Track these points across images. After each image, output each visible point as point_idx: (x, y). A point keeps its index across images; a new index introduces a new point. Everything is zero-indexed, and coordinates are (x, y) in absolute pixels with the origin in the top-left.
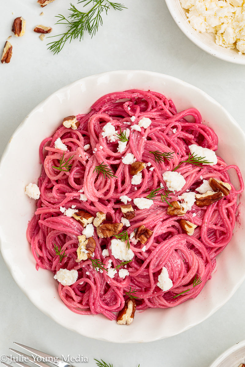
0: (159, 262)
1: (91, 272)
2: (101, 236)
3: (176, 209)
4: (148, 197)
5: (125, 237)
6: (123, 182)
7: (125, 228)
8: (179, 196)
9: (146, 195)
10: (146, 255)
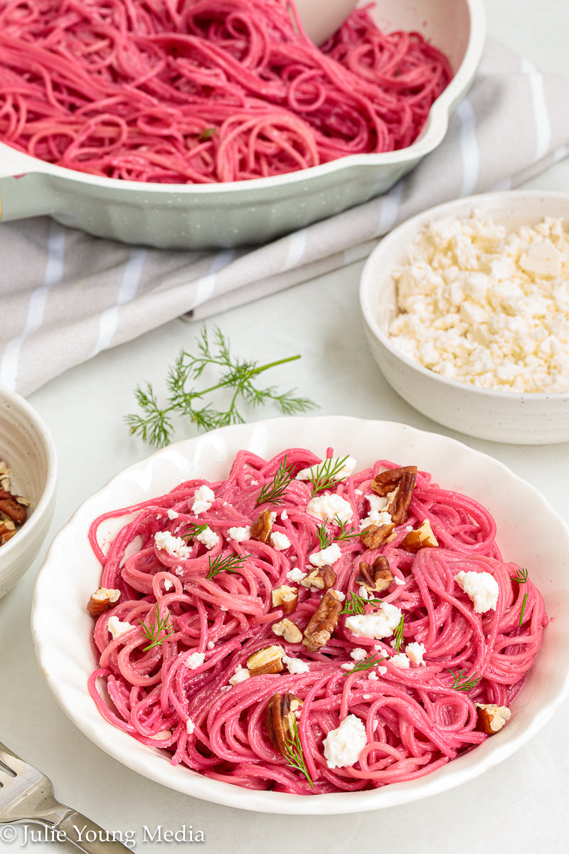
0: (442, 578)
1: (370, 691)
2: (324, 637)
3: (375, 533)
4: (324, 547)
5: (357, 605)
6: (266, 558)
7: (343, 603)
8: (360, 526)
9: (317, 549)
10: (415, 596)
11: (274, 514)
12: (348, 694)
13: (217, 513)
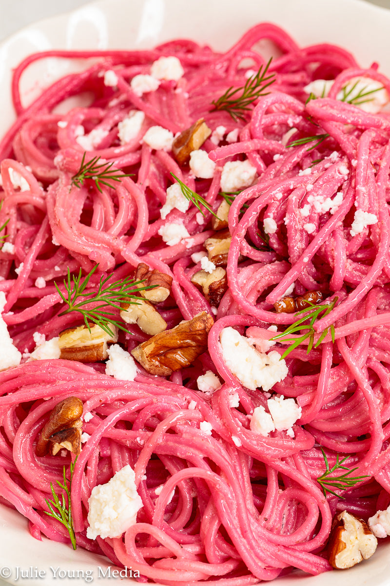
11: (221, 130)
12: (159, 437)
13: (164, 99)
